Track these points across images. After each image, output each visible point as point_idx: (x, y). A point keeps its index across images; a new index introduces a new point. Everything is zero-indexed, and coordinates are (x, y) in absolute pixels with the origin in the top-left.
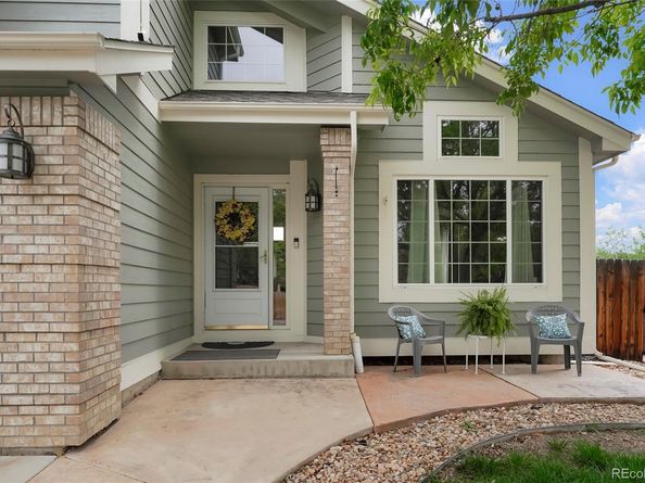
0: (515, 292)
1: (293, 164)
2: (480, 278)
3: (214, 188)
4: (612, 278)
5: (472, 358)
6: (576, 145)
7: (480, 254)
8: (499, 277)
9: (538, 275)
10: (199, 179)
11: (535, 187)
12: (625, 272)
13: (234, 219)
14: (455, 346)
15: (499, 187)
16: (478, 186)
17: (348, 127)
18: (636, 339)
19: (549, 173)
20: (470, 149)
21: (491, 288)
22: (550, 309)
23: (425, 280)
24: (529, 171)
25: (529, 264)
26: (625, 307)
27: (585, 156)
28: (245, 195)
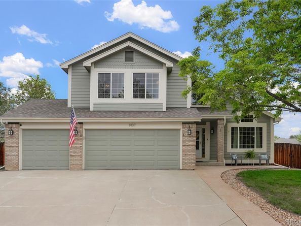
0: (256, 150)
1: (207, 123)
2: (249, 147)
5: (247, 164)
6: (270, 120)
7: (249, 142)
8: (253, 147)
9: (261, 147)
11: (261, 129)
14: (244, 161)
15: (253, 128)
16: (249, 128)
17: (224, 119)
19: (264, 126)
20: (247, 121)
21: (251, 149)
22: (264, 154)
23: (237, 148)
24: (260, 125)
25: (259, 144)
26: (285, 155)
27: (272, 121)
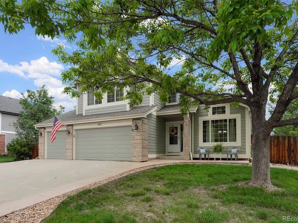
2: (221, 141)
3: (169, 125)
4: (276, 141)
7: (221, 136)
8: (226, 140)
9: (236, 140)
10: (167, 123)
11: (235, 120)
12: (281, 139)
13: (173, 131)
15: (226, 121)
16: (221, 121)
18: (285, 158)
19: (238, 117)
23: (209, 142)
24: (232, 116)
25: (233, 137)
26: (281, 149)
28: (175, 126)
